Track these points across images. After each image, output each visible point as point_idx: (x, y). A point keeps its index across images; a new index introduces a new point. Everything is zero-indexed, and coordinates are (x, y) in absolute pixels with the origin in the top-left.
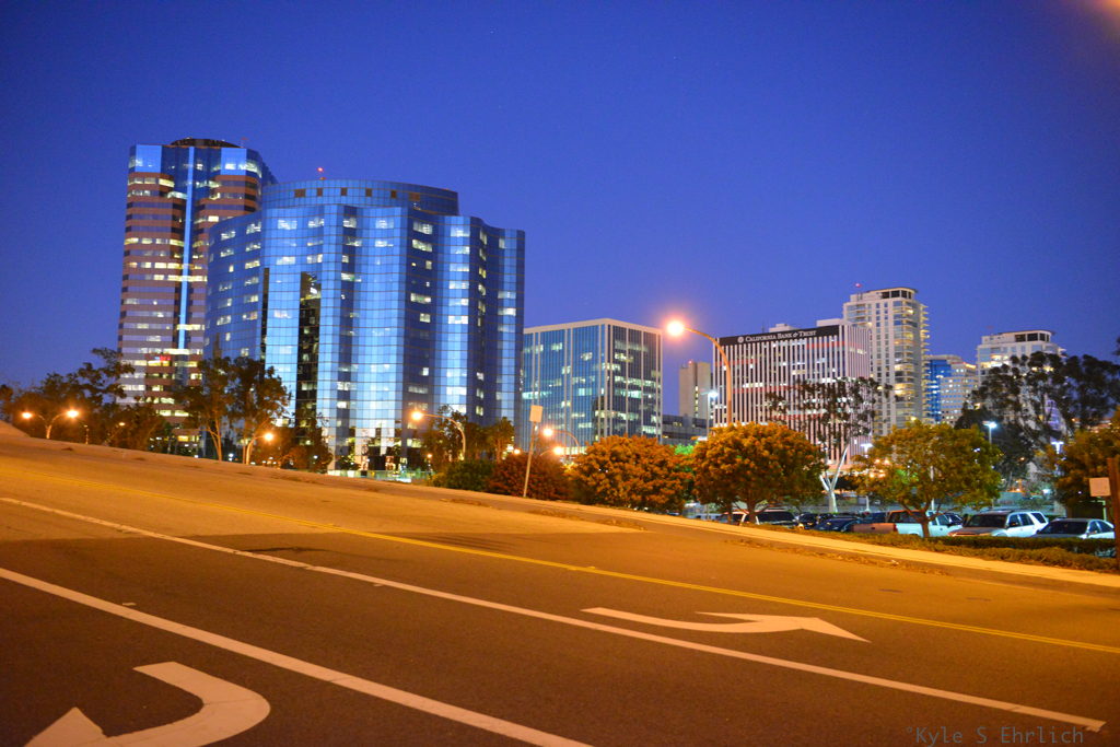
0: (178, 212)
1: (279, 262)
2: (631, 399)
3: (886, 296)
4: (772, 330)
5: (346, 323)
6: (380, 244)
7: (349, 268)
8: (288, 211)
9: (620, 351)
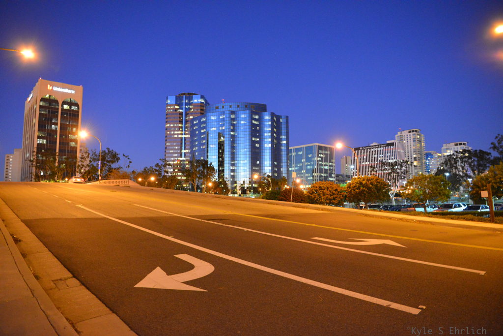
0: (181, 116)
1: (211, 130)
2: (325, 169)
3: (410, 132)
4: (371, 145)
5: (233, 148)
6: (242, 122)
7: (233, 130)
8: (214, 113)
9: (321, 154)
